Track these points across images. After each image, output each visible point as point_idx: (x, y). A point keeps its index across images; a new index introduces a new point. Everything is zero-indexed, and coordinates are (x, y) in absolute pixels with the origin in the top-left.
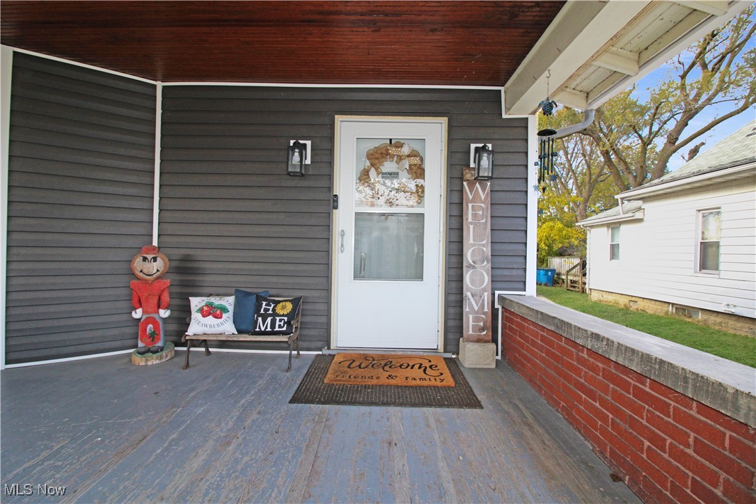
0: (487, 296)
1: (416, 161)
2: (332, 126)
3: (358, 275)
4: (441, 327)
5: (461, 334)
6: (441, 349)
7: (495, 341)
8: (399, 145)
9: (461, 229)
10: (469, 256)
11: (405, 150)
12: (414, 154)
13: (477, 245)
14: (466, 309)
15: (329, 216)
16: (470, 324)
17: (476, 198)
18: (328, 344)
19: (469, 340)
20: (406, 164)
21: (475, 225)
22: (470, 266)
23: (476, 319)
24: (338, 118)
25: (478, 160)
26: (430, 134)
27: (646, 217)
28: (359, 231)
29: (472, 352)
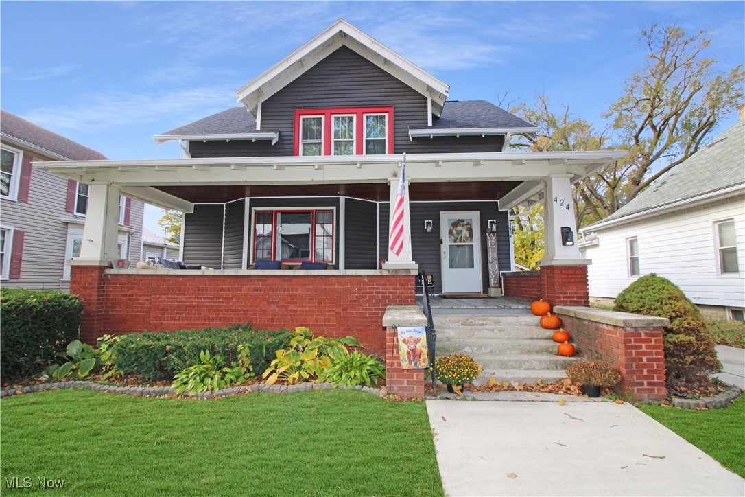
0: (497, 272)
1: (469, 226)
2: (439, 215)
3: (451, 266)
4: (481, 284)
5: (489, 286)
6: (482, 292)
7: (501, 287)
8: (463, 221)
9: (487, 250)
10: (490, 259)
11: (465, 223)
12: (468, 224)
13: (492, 255)
14: (490, 277)
15: (440, 246)
16: (492, 282)
17: (491, 239)
18: (441, 291)
19: (492, 287)
20: (466, 227)
21: (492, 248)
22: (491, 262)
23: (494, 281)
24: (441, 212)
25: (491, 226)
26: (474, 217)
27: (600, 244)
28: (450, 251)
29: (493, 292)
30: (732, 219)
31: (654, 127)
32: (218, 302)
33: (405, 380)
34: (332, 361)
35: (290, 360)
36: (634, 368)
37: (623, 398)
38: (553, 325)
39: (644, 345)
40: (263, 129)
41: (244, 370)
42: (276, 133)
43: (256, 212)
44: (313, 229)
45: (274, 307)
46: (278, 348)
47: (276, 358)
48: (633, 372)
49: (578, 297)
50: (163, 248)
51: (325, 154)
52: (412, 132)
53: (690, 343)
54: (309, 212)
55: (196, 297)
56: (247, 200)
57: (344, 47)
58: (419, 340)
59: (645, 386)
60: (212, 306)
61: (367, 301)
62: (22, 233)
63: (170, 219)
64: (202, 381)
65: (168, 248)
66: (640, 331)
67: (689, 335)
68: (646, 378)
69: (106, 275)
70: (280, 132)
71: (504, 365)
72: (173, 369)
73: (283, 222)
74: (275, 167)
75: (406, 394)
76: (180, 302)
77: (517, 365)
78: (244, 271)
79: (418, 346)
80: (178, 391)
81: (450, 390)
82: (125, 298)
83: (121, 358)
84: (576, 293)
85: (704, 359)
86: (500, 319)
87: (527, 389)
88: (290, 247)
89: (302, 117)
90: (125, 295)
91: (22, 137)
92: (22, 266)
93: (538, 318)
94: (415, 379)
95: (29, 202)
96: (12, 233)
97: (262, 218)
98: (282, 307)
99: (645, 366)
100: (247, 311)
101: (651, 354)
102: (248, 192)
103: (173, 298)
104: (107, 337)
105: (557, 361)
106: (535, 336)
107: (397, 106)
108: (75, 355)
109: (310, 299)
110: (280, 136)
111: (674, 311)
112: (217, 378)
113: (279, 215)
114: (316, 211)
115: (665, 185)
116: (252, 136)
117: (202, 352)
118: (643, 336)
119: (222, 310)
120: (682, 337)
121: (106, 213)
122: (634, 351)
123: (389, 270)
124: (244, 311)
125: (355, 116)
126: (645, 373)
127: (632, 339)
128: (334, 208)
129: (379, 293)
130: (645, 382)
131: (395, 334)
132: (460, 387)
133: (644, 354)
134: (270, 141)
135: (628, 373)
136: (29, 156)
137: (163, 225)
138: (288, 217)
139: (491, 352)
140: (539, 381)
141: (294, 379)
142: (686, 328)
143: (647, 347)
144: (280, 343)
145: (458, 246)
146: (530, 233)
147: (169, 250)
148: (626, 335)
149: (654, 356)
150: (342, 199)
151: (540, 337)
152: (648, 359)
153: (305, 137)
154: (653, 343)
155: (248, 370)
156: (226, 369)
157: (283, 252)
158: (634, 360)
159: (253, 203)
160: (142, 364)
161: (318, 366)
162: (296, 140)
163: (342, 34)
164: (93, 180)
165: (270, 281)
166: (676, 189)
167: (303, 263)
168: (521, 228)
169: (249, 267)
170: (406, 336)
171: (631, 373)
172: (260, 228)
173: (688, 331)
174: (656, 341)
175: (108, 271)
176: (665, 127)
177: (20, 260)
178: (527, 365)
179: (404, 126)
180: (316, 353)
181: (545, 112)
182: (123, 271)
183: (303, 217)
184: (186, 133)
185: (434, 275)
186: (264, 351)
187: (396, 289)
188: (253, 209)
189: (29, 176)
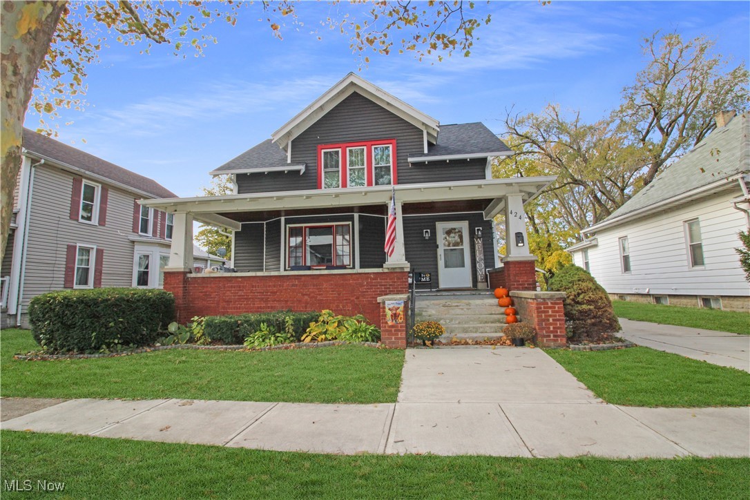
0: (483, 270)
1: (460, 233)
2: (435, 225)
3: (446, 266)
4: (471, 281)
5: (477, 282)
6: (472, 286)
7: (487, 281)
8: (455, 229)
9: (475, 252)
10: (477, 259)
11: (457, 230)
12: (459, 231)
13: (480, 256)
14: (478, 274)
15: (436, 250)
16: (479, 278)
17: (478, 243)
18: (438, 287)
19: (480, 282)
20: (457, 234)
21: (479, 251)
22: (478, 262)
23: (481, 277)
24: (437, 223)
25: (478, 232)
26: (464, 226)
27: (599, 244)
28: (445, 254)
29: (480, 286)
30: (697, 218)
31: (661, 129)
32: (266, 295)
33: (393, 337)
34: (347, 328)
35: (319, 328)
36: (544, 326)
37: (536, 345)
38: (506, 304)
39: (550, 311)
40: (293, 162)
41: (289, 335)
42: (303, 165)
43: (290, 228)
44: (335, 240)
45: (306, 297)
46: (311, 321)
47: (309, 327)
48: (543, 329)
49: (528, 284)
50: (207, 260)
51: (343, 187)
52: (410, 160)
53: (590, 310)
54: (331, 227)
55: (251, 292)
56: (283, 219)
57: (355, 93)
58: (398, 308)
59: (552, 337)
60: (263, 299)
61: (374, 292)
62: (102, 251)
63: (205, 234)
64: (263, 341)
65: (211, 260)
66: (548, 301)
67: (591, 305)
68: (552, 332)
69: (188, 278)
70: (307, 164)
71: (465, 331)
72: (244, 335)
73: (310, 235)
74: (305, 197)
75: (394, 346)
76: (240, 296)
77: (474, 330)
78: (282, 273)
79: (398, 311)
80: (249, 347)
81: (424, 344)
82: (201, 294)
83: (209, 330)
84: (526, 281)
85: (601, 321)
86: (470, 301)
87: (477, 343)
88: (316, 256)
89: (323, 151)
90: (202, 292)
91: (100, 173)
92: (103, 278)
93: (497, 300)
94: (399, 336)
95: (106, 226)
96: (95, 250)
97: (294, 232)
98: (313, 297)
99: (551, 324)
100: (288, 301)
101: (555, 316)
102: (283, 214)
103: (235, 293)
104: (196, 318)
105: (502, 327)
106: (493, 312)
107: (398, 138)
108: (175, 332)
109: (332, 291)
110: (306, 167)
111: (580, 289)
112: (273, 338)
113: (307, 229)
114: (336, 226)
115: (652, 189)
116: (286, 169)
117: (262, 324)
118: (550, 305)
119: (270, 301)
120: (585, 307)
121: (186, 234)
122: (543, 315)
123: (388, 269)
124: (285, 301)
125: (365, 148)
126: (552, 329)
127: (542, 306)
128: (350, 223)
129: (382, 285)
130: (552, 335)
131: (384, 308)
132: (430, 342)
133: (550, 316)
134: (299, 171)
135: (539, 329)
136: (106, 188)
137: (199, 240)
138: (315, 231)
139: (459, 323)
140: (486, 339)
141: (322, 339)
142: (588, 300)
143: (552, 312)
144: (313, 318)
145: (452, 250)
146: (546, 235)
147: (212, 262)
148: (537, 304)
149: (558, 318)
150: (356, 215)
151: (497, 313)
152: (553, 320)
153: (326, 167)
154: (557, 309)
155: (292, 336)
156: (278, 335)
157: (311, 261)
158: (544, 320)
159: (287, 222)
160: (223, 333)
161: (337, 332)
162: (319, 169)
163: (352, 84)
164: (176, 211)
165: (303, 279)
166: (660, 192)
167: (327, 266)
168: (537, 231)
169: (285, 270)
170: (391, 306)
171: (542, 329)
172: (293, 240)
173: (589, 302)
174: (558, 307)
175: (189, 275)
176: (673, 128)
177: (101, 273)
178: (481, 330)
179: (405, 154)
180: (336, 324)
181: (555, 118)
182: (199, 275)
183: (327, 231)
184: (233, 168)
185: (432, 274)
186: (302, 323)
187: (395, 282)
188: (288, 226)
189: (106, 204)
